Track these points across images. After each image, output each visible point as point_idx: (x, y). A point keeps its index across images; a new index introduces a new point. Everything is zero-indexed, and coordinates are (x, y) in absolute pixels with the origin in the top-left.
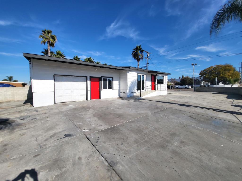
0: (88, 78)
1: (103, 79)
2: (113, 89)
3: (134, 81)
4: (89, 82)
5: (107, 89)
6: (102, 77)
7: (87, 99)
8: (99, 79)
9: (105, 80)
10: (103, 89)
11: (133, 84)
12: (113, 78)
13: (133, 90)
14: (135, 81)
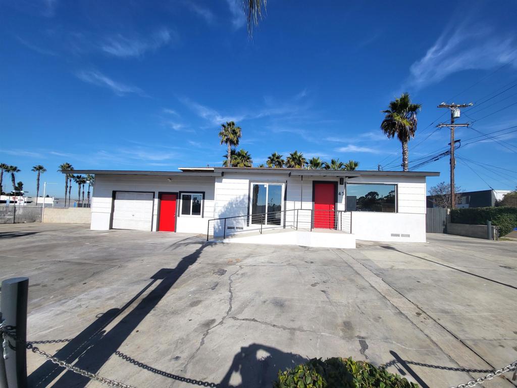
0: (157, 195)
1: (183, 195)
2: (203, 217)
3: (239, 200)
4: (156, 201)
5: (190, 214)
6: (181, 192)
7: (152, 230)
8: (176, 196)
9: (186, 199)
10: (182, 214)
11: (234, 206)
12: (204, 193)
13: (234, 222)
14: (242, 202)
